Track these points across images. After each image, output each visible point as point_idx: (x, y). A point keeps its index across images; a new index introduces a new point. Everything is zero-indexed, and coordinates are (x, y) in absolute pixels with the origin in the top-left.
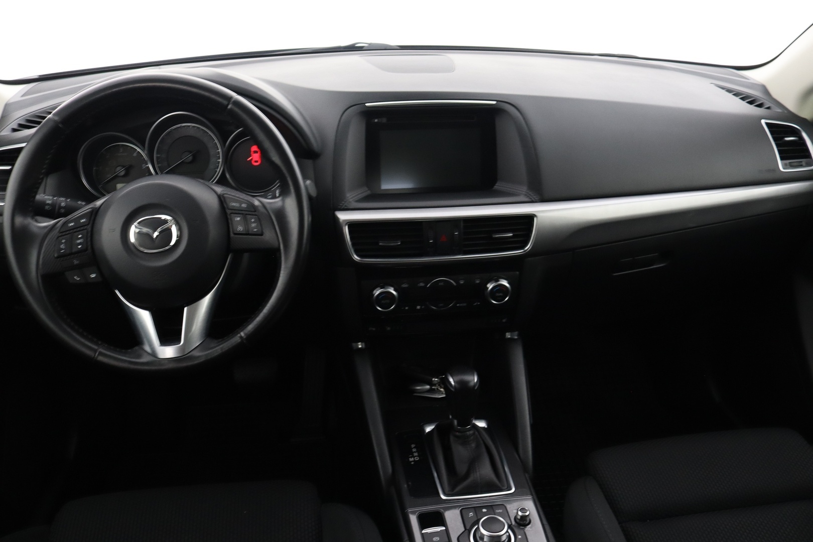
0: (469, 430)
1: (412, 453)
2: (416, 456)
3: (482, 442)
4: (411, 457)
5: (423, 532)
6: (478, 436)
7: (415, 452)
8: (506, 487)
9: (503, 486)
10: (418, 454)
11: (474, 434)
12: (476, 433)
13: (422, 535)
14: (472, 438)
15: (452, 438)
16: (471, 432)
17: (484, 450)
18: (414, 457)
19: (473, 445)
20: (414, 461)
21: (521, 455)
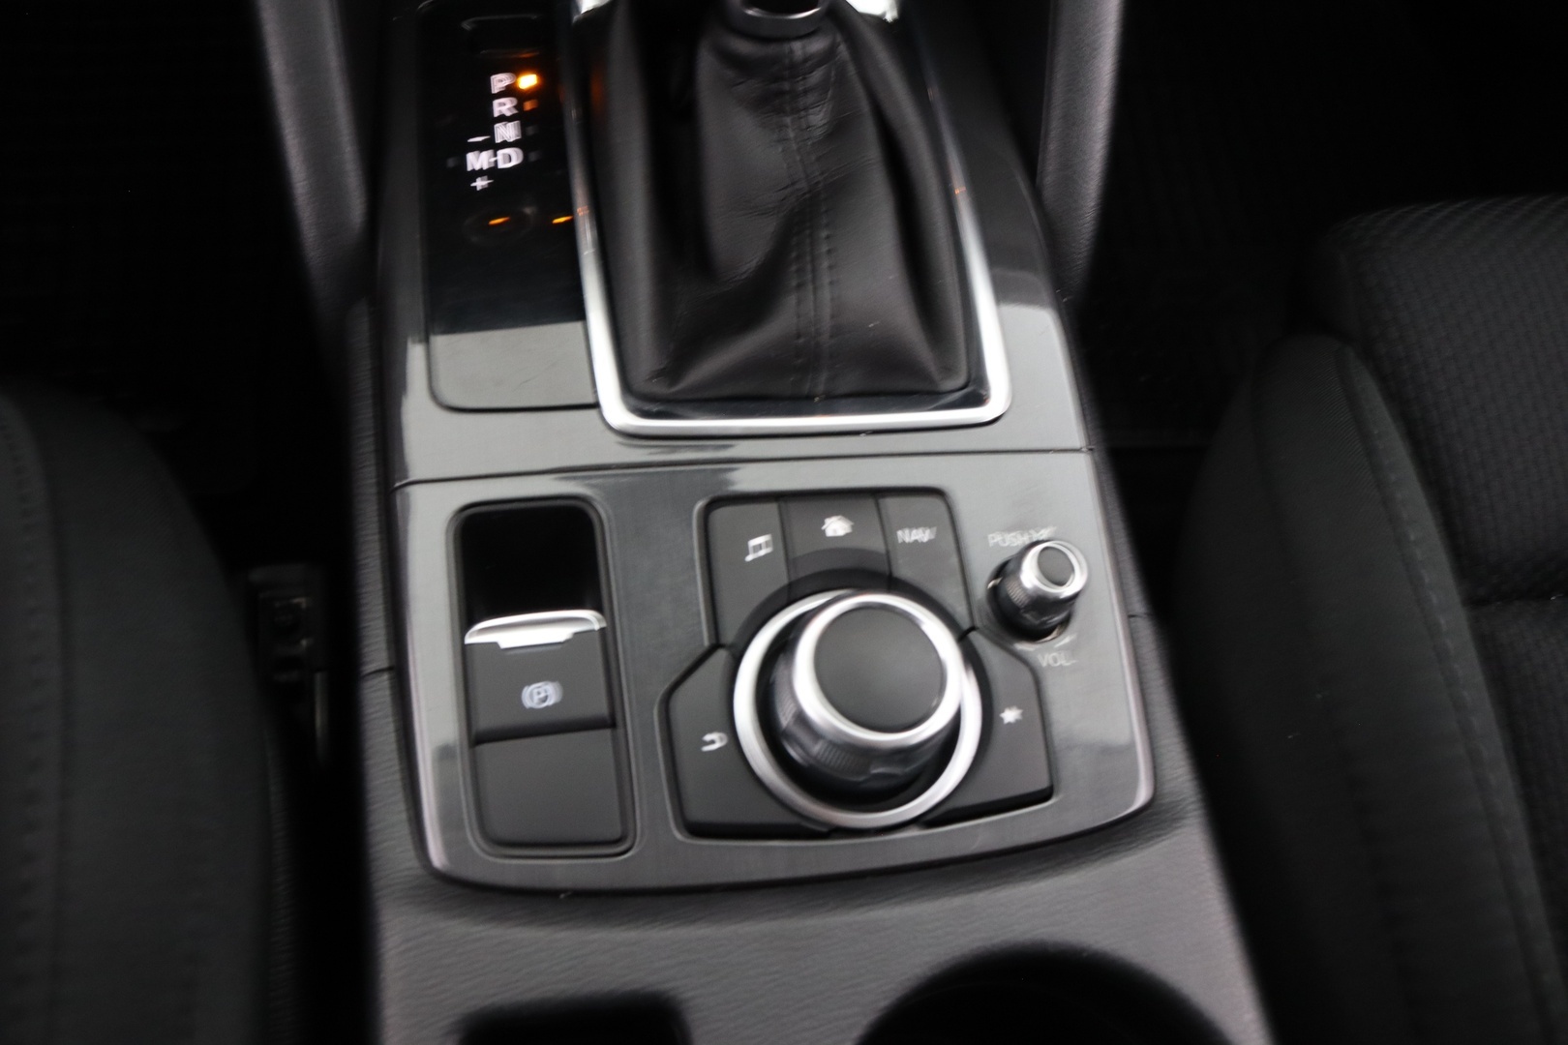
0: (809, 30)
1: (487, 123)
2: (505, 145)
3: (865, 107)
4: (480, 147)
5: (471, 639)
6: (851, 70)
7: (503, 119)
8: (960, 381)
9: (948, 370)
10: (523, 128)
11: (829, 55)
12: (843, 51)
13: (466, 656)
14: (816, 76)
15: (707, 64)
16: (817, 45)
17: (872, 153)
18: (492, 146)
19: (819, 118)
20: (492, 172)
21: (1049, 193)
